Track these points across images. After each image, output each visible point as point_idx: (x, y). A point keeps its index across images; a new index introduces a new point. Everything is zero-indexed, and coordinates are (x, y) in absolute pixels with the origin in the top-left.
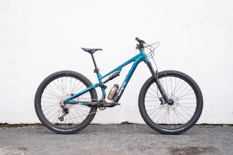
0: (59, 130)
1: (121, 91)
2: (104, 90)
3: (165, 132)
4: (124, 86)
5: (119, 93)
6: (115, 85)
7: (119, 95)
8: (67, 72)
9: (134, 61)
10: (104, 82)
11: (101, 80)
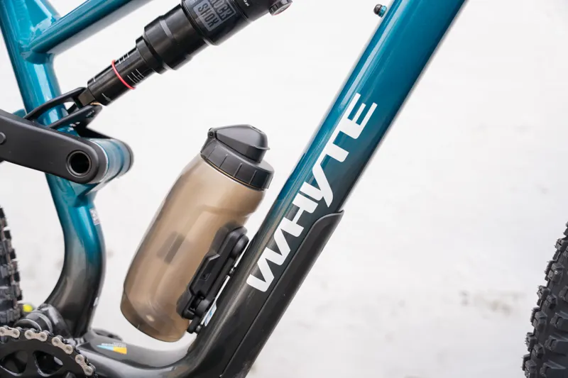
1: (296, 231)
2: (84, 199)
4: (340, 155)
6: (213, 135)
10: (75, 96)
11: (39, 69)
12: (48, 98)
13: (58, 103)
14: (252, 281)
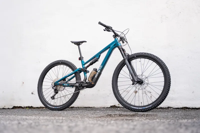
0: (51, 107)
1: (98, 73)
2: (86, 74)
3: (134, 109)
4: (100, 69)
5: (96, 75)
6: (94, 69)
7: (96, 77)
8: (60, 61)
9: (109, 47)
10: (86, 67)
11: (83, 66)
12: (84, 67)
13: (85, 67)
14: (95, 77)
